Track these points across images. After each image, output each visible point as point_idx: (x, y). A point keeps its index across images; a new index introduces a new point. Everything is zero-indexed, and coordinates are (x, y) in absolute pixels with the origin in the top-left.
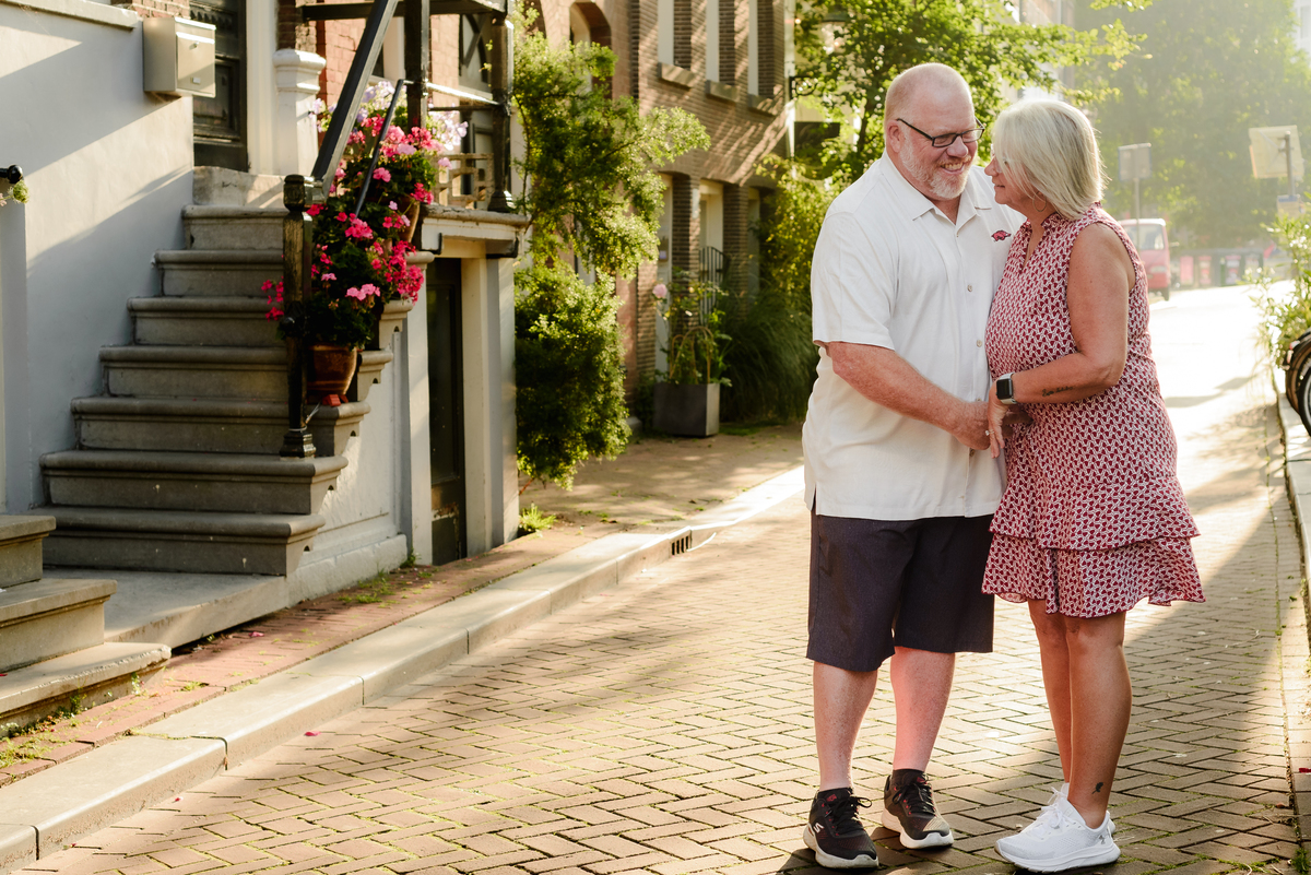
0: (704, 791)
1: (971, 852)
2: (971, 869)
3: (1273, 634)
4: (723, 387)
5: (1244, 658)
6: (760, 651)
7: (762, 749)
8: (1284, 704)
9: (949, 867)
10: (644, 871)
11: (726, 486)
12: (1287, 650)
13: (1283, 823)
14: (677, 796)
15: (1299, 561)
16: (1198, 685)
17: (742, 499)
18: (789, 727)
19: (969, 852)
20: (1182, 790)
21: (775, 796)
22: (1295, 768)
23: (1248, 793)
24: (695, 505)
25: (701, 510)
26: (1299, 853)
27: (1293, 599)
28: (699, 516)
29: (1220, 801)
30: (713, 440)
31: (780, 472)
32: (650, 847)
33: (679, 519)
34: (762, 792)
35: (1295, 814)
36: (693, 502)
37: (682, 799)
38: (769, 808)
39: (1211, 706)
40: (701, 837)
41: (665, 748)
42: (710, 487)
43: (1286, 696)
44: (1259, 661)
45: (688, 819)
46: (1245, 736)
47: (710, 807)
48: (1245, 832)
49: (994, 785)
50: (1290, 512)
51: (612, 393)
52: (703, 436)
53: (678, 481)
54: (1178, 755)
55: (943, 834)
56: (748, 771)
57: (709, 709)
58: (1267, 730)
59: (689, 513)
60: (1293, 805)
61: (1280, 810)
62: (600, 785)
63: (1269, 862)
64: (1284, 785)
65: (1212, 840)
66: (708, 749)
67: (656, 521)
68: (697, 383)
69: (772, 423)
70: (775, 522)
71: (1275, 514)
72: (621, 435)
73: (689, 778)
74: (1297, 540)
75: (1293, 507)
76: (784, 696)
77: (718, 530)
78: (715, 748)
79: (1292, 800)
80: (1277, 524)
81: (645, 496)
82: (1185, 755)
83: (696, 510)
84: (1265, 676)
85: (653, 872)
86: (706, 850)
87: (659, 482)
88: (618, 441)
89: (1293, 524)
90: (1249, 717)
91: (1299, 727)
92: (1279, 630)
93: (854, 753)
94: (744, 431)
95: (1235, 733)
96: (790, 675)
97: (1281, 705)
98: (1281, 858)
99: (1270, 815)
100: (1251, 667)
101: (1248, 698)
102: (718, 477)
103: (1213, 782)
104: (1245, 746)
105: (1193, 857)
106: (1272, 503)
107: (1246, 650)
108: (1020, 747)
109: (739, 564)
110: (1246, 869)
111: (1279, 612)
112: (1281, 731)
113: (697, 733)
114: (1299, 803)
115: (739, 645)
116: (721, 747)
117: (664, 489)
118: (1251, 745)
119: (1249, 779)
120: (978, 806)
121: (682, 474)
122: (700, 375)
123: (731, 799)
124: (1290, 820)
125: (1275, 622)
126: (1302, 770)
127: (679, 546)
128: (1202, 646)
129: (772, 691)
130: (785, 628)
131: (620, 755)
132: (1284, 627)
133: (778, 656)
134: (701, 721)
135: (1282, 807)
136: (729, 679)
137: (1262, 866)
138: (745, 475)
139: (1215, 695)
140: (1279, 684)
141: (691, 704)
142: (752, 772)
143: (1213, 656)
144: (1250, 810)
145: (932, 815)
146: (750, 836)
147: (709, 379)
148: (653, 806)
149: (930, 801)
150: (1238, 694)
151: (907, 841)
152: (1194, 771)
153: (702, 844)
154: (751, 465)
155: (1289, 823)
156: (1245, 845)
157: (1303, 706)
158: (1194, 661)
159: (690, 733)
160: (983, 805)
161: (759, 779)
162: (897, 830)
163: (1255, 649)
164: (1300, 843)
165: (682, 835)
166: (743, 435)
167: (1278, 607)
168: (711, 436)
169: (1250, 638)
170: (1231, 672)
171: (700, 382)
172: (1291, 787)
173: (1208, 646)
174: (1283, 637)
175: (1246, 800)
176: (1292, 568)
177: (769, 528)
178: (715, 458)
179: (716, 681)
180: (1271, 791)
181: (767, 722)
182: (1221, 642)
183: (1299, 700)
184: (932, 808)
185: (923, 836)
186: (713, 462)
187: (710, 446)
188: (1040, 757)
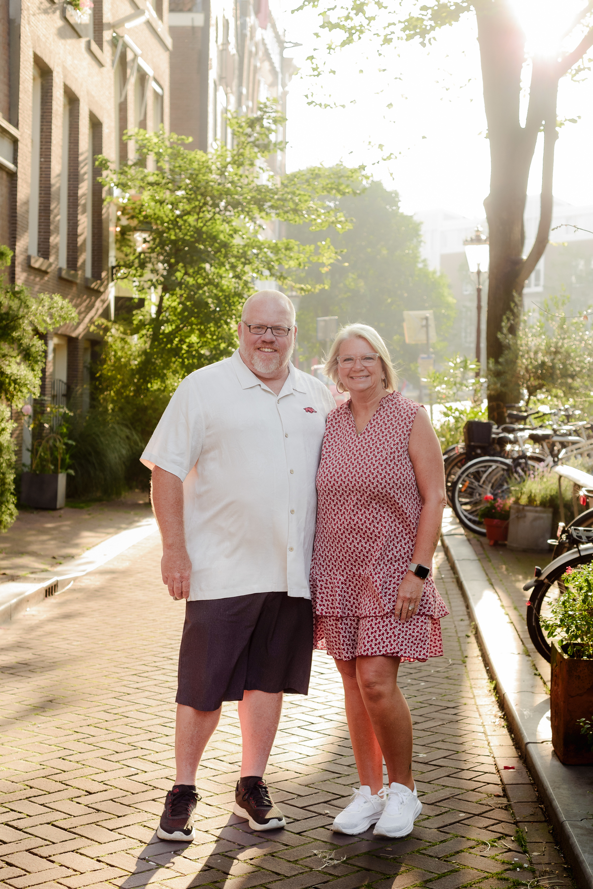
0: (105, 787)
1: (299, 834)
2: (302, 847)
3: (460, 662)
4: (69, 476)
5: (445, 681)
6: (123, 674)
7: (139, 753)
8: (480, 715)
9: (286, 845)
10: (74, 853)
11: (76, 546)
12: (473, 675)
13: (502, 808)
14: (87, 791)
15: (464, 608)
16: (421, 700)
17: (87, 555)
18: (156, 735)
19: (297, 834)
20: (429, 782)
21: (156, 790)
22: (501, 767)
23: (474, 785)
24: (56, 560)
25: (60, 564)
26: (517, 832)
27: (468, 636)
28: (59, 568)
29: (457, 791)
30: (62, 512)
31: (109, 536)
32: (75, 833)
33: (46, 571)
34: (145, 788)
35: (508, 801)
36: (54, 558)
37: (90, 793)
38: (153, 800)
39: (433, 717)
40: (111, 825)
41: (71, 752)
42: (65, 547)
43: (480, 710)
44: (456, 683)
45: (98, 810)
46: (461, 740)
47: (112, 800)
48: (478, 815)
49: (303, 780)
50: (451, 572)
51: (7, 486)
52: (54, 508)
53: (43, 542)
54: (421, 755)
55: (280, 819)
56: (133, 771)
57: (96, 721)
58: (474, 736)
59: (52, 565)
60: (505, 795)
61: (497, 799)
62: (31, 783)
63: (499, 838)
64: (495, 779)
65: (458, 822)
66: (102, 753)
67: (32, 573)
68: (51, 472)
69: (99, 500)
70: (112, 572)
71: (442, 572)
72: (11, 515)
73: (93, 777)
74: (460, 592)
75: (453, 568)
76: (146, 710)
77: (75, 579)
78: (105, 752)
79: (504, 790)
80: (445, 580)
81: (21, 553)
82: (425, 755)
83: (57, 563)
84: (463, 694)
85: (81, 854)
86: (115, 835)
87: (30, 543)
88: (9, 519)
89: (455, 580)
90: (460, 725)
91: (494, 733)
92: (464, 660)
93: (204, 756)
94: (82, 505)
95: (454, 738)
96: (147, 694)
97: (478, 716)
98: (507, 835)
99: (492, 802)
100: (452, 687)
101: (455, 711)
102: (68, 539)
103: (448, 776)
104: (463, 748)
105: (449, 836)
106: (439, 565)
107: (446, 675)
108: (314, 750)
109: (93, 604)
110: (485, 844)
111: (460, 646)
112: (482, 736)
113: (91, 740)
114: (509, 793)
115: (107, 669)
116: (111, 752)
117: (34, 548)
118: (466, 747)
119: (472, 775)
120: (296, 796)
121: (45, 538)
122: (52, 467)
123: (125, 793)
124: (506, 806)
125: (459, 653)
126: (506, 768)
127: (50, 591)
128: (417, 671)
129: (137, 707)
130: (136, 656)
131: (40, 758)
132: (466, 657)
133: (135, 678)
134: (92, 731)
135: (499, 796)
136: (105, 696)
137: (495, 842)
138: (87, 537)
139: (433, 709)
140: (473, 700)
141: (82, 717)
142: (136, 771)
143: (425, 679)
144: (478, 798)
145: (270, 806)
146: (145, 824)
147: (60, 470)
148: (71, 800)
149: (268, 797)
150: (448, 708)
151: (254, 825)
152: (434, 768)
153: (111, 830)
154: (91, 529)
155: (506, 808)
156: (481, 826)
157: (492, 717)
158: (414, 682)
159: (86, 741)
160: (299, 795)
161: (141, 777)
162: (245, 817)
163: (451, 673)
164: (516, 823)
165: (96, 823)
166: (82, 508)
167: (459, 642)
168: (60, 509)
169: (447, 665)
170: (440, 691)
171: (53, 472)
172: (501, 780)
173: (420, 671)
174: (467, 664)
175: (473, 790)
176: (461, 613)
177: (108, 576)
178: (66, 525)
179: (96, 698)
180: (488, 783)
181: (139, 731)
182: (428, 668)
183: (489, 713)
184: (270, 802)
185: (267, 821)
186: (65, 529)
187: (60, 517)
188: (330, 757)
